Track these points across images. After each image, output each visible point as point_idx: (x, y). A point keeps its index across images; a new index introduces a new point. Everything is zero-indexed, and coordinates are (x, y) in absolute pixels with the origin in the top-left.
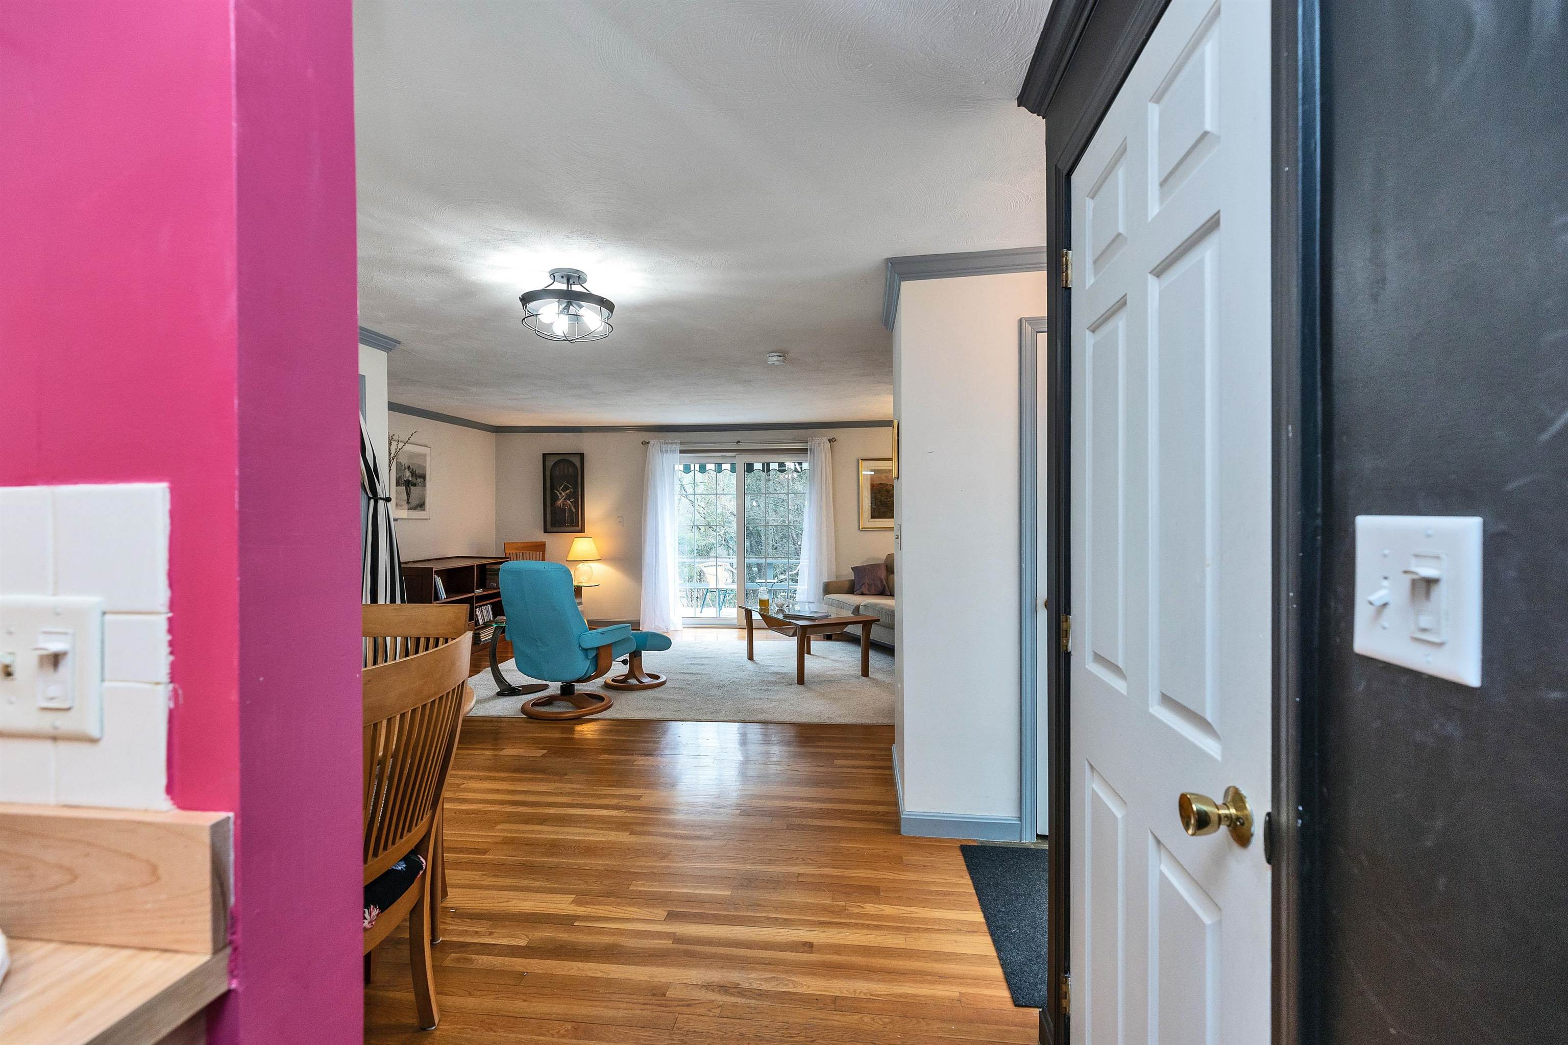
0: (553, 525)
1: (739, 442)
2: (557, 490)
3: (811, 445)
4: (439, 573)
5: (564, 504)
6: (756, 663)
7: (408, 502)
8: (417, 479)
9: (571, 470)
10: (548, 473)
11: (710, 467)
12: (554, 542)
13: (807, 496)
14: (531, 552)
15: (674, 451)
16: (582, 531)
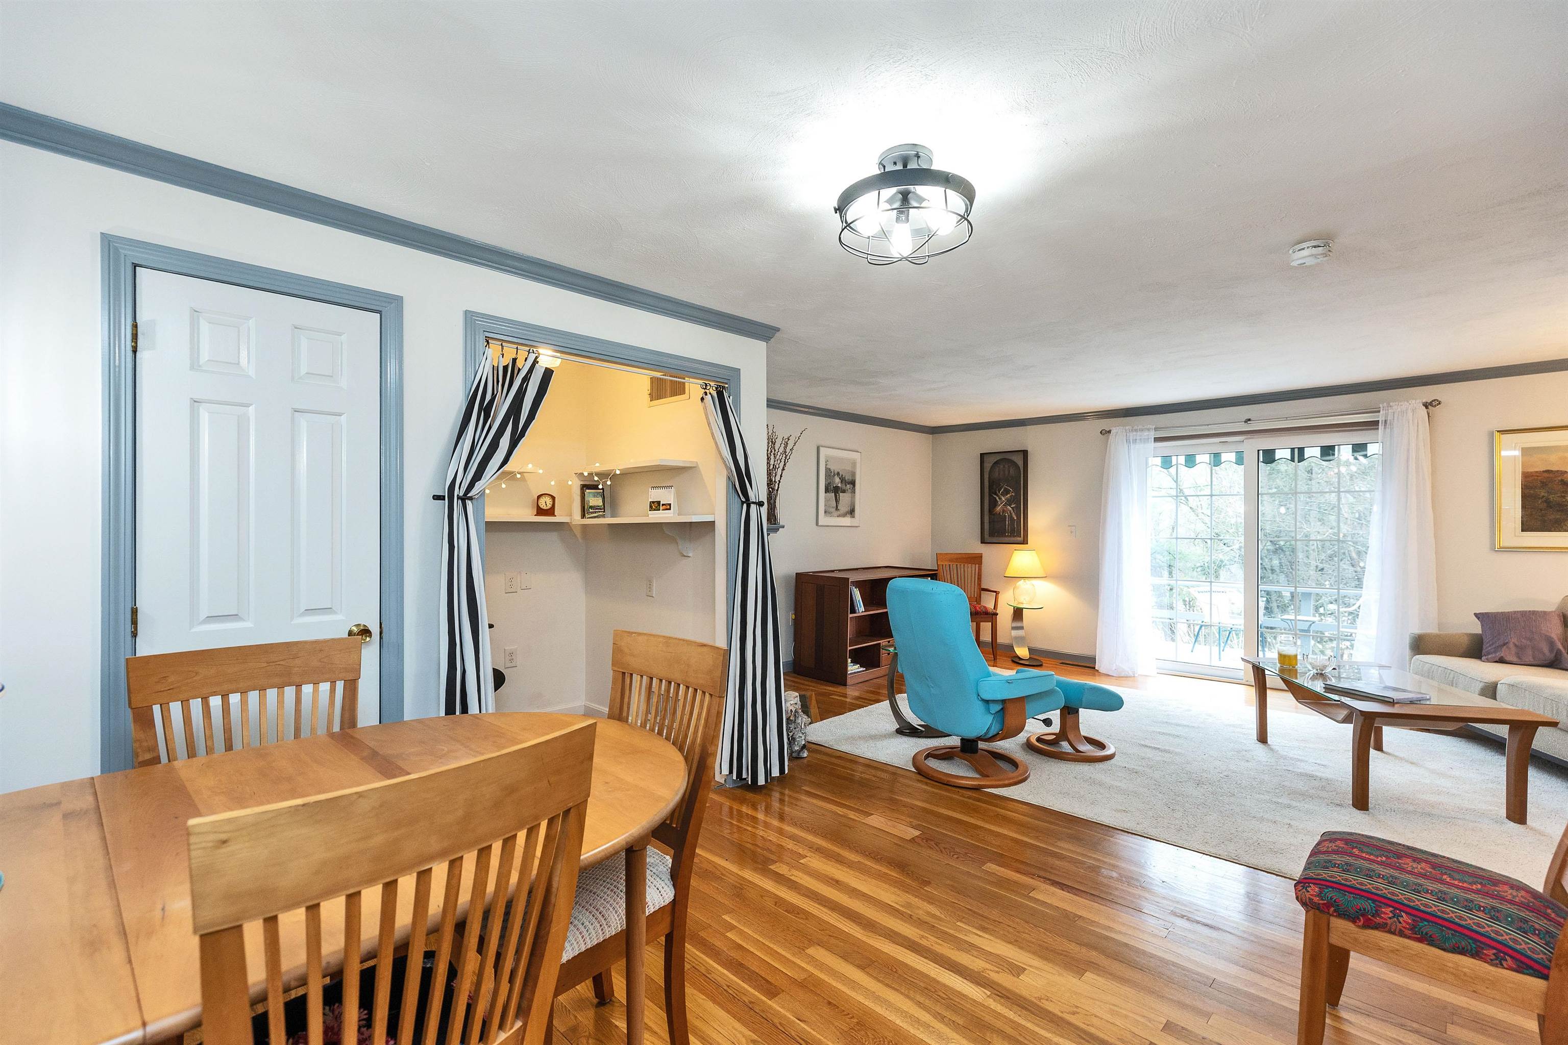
0: (992, 534)
1: (1249, 420)
2: (996, 494)
3: (1387, 415)
4: (858, 584)
5: (1004, 511)
6: (1272, 750)
7: (837, 509)
8: (846, 486)
9: (1012, 471)
10: (986, 476)
11: (1203, 458)
12: (991, 554)
13: (1377, 496)
14: (966, 565)
15: (1146, 440)
16: (1025, 542)
